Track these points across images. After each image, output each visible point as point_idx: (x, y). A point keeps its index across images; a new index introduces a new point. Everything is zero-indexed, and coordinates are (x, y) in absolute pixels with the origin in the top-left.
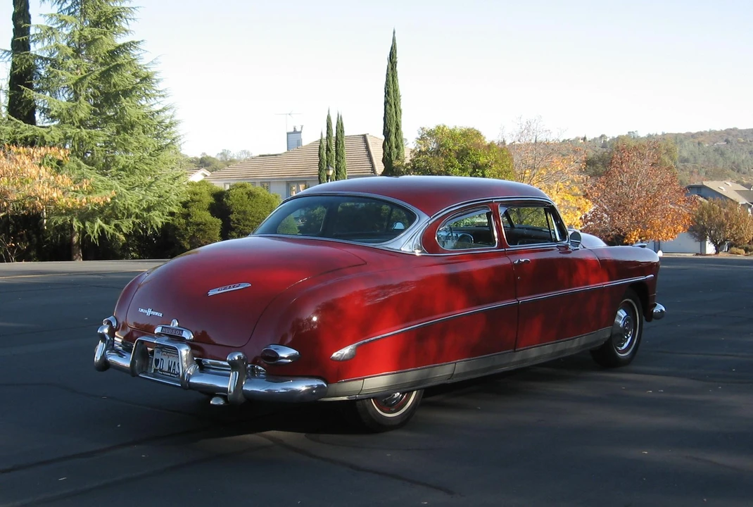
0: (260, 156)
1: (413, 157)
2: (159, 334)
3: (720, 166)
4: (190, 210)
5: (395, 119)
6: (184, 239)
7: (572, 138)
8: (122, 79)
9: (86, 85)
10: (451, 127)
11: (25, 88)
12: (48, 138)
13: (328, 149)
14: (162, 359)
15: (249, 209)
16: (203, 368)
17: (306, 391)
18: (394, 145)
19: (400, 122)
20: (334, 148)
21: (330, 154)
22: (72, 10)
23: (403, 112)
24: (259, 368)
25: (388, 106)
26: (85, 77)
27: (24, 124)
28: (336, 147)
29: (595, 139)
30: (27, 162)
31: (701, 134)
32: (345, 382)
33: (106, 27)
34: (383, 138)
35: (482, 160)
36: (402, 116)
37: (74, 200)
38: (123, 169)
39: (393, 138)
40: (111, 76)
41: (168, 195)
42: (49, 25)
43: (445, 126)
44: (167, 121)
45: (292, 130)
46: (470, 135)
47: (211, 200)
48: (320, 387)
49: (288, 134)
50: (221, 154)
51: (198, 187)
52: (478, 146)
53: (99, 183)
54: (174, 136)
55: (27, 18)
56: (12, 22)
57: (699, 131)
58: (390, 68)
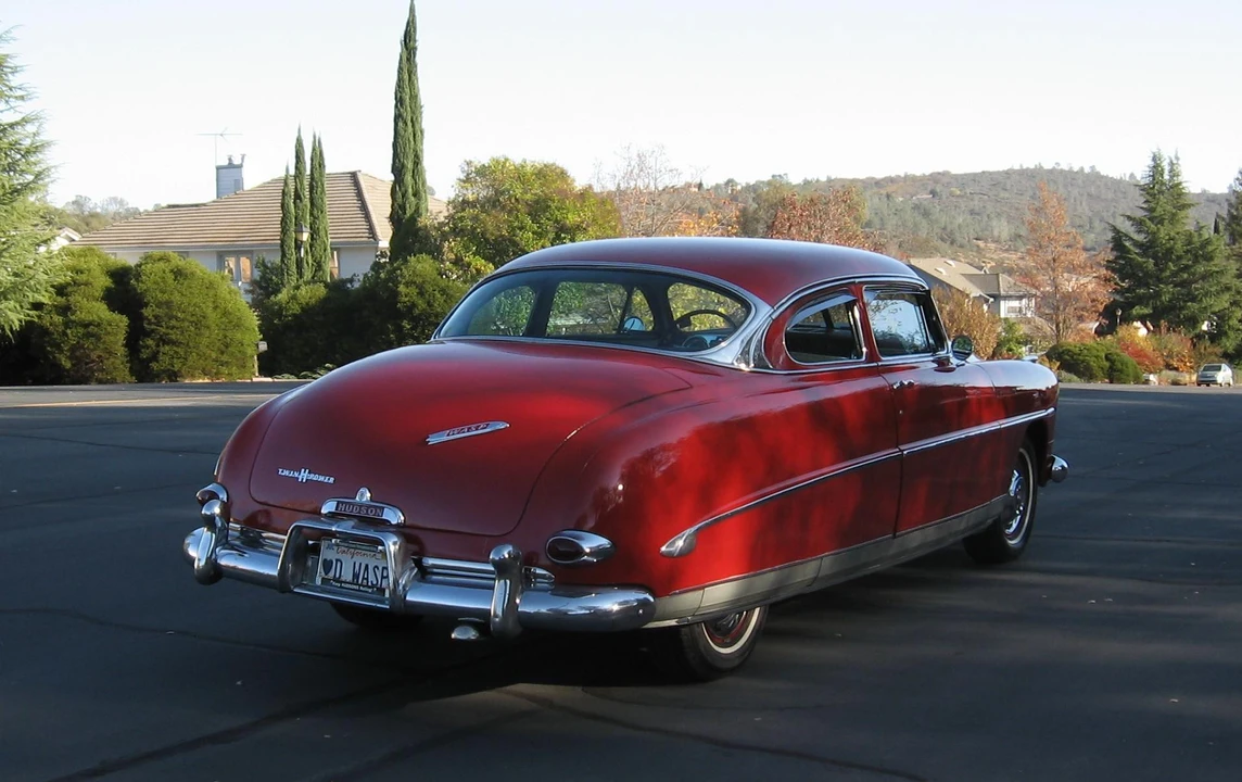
0: (169, 206)
1: (452, 211)
2: (331, 516)
3: (923, 234)
4: (71, 299)
5: (412, 147)
6: (61, 351)
7: (680, 183)
10: (518, 161)
13: (298, 197)
14: (337, 560)
15: (176, 298)
16: (424, 574)
17: (618, 612)
18: (410, 190)
19: (422, 151)
20: (307, 193)
21: (300, 205)
23: (425, 134)
24: (539, 571)
25: (401, 124)
28: (311, 192)
29: (717, 187)
31: (891, 180)
32: (680, 593)
34: (393, 178)
35: (572, 219)
36: (425, 141)
39: (408, 178)
41: (31, 272)
43: (507, 160)
44: (27, 143)
45: (226, 163)
46: (549, 175)
47: (107, 282)
48: (643, 603)
49: (218, 168)
50: (73, 203)
51: (83, 259)
52: (564, 194)
54: (37, 169)
57: (888, 175)
58: (404, 58)
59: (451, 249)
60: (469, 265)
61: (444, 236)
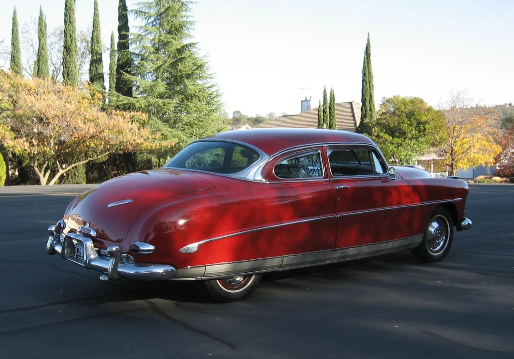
0: (283, 116)
1: (378, 116)
5: (369, 92)
7: (502, 104)
8: (185, 67)
9: (161, 71)
10: (403, 97)
11: (124, 72)
12: (137, 105)
13: (324, 112)
18: (368, 109)
19: (373, 93)
20: (328, 110)
21: (325, 115)
22: (155, 23)
25: (364, 83)
26: (161, 66)
27: (123, 96)
28: (330, 110)
30: (121, 120)
33: (176, 34)
34: (362, 104)
35: (424, 119)
36: (374, 90)
37: (151, 144)
38: (186, 124)
39: (368, 104)
40: (178, 65)
42: (139, 33)
43: (399, 96)
44: (214, 94)
45: (305, 99)
46: (416, 102)
48: (172, 271)
49: (302, 101)
52: (421, 109)
53: (169, 133)
54: (219, 103)
55: (127, 29)
56: (118, 32)
58: (366, 58)
59: (375, 131)
60: (382, 137)
61: (373, 126)
